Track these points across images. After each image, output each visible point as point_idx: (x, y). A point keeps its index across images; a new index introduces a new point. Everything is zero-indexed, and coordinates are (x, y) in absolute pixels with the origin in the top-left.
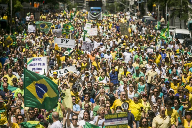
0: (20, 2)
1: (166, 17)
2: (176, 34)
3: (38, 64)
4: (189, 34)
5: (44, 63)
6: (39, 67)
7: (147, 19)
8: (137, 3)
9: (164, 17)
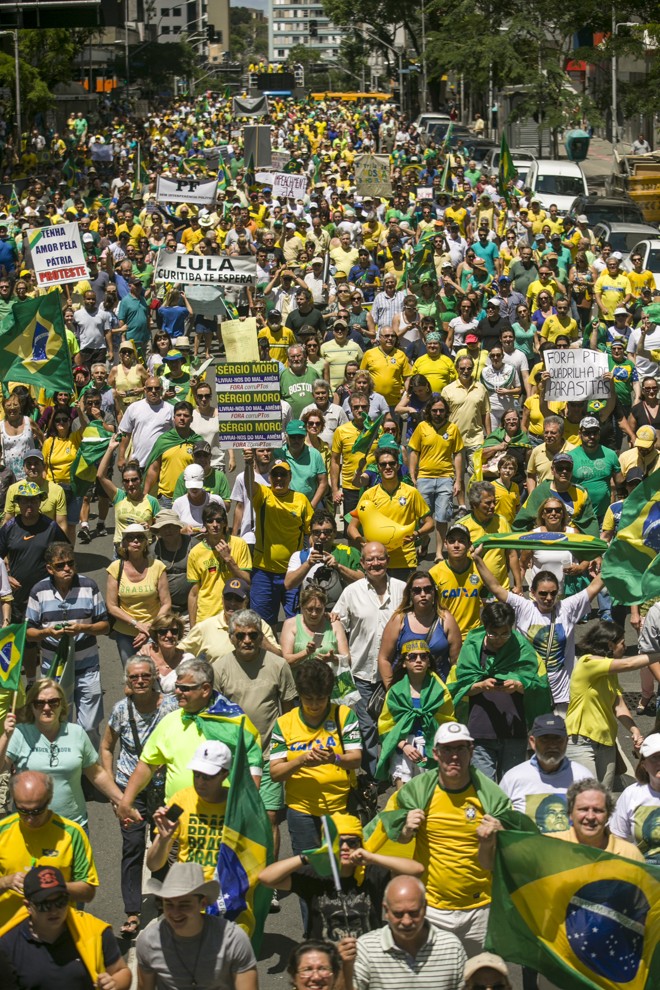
0: (45, 84)
1: (491, 116)
2: (538, 176)
3: (59, 246)
4: (580, 176)
5: (74, 242)
6: (64, 253)
7: (433, 122)
8: (398, 74)
9: (485, 117)
